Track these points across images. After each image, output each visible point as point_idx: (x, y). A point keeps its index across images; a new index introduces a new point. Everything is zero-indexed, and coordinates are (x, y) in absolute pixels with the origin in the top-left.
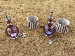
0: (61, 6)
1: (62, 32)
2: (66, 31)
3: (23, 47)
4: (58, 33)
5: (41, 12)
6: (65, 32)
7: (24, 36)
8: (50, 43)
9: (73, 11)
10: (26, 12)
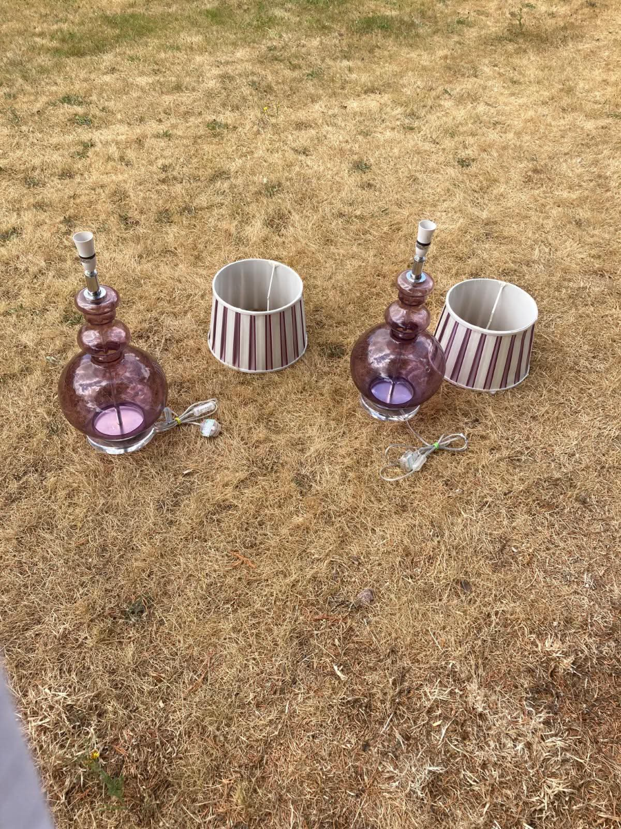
0: (464, 163)
1: (488, 383)
2: (511, 377)
3: (225, 506)
4: (459, 391)
5: (295, 217)
6: (504, 382)
7: (209, 427)
8: (414, 461)
9: (555, 212)
10: (164, 217)
